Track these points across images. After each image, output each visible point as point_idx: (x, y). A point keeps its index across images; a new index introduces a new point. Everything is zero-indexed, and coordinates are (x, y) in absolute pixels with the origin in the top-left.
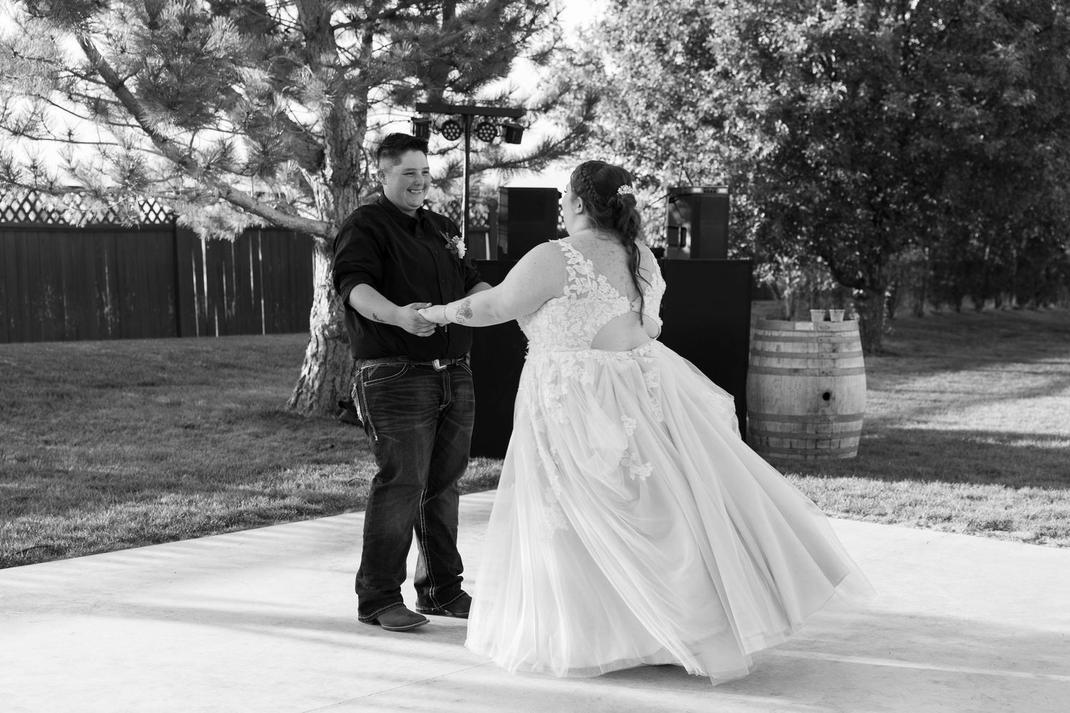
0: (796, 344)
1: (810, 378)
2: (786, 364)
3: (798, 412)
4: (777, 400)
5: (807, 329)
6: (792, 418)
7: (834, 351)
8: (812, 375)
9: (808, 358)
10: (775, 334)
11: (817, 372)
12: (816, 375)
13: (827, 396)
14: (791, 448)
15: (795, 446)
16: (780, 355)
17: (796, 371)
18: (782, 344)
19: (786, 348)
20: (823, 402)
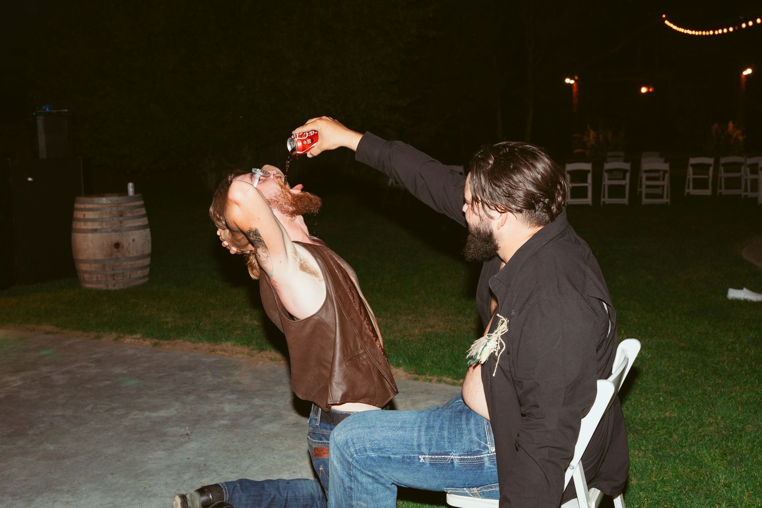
0: (95, 213)
1: (105, 234)
2: (90, 226)
3: (99, 257)
4: (85, 250)
5: (101, 202)
6: (96, 261)
7: (121, 216)
8: (106, 232)
9: (103, 222)
10: (82, 206)
11: (109, 230)
12: (108, 232)
13: (117, 245)
14: (97, 280)
15: (99, 279)
16: (86, 220)
17: (95, 231)
18: (86, 213)
19: (90, 215)
20: (115, 250)
